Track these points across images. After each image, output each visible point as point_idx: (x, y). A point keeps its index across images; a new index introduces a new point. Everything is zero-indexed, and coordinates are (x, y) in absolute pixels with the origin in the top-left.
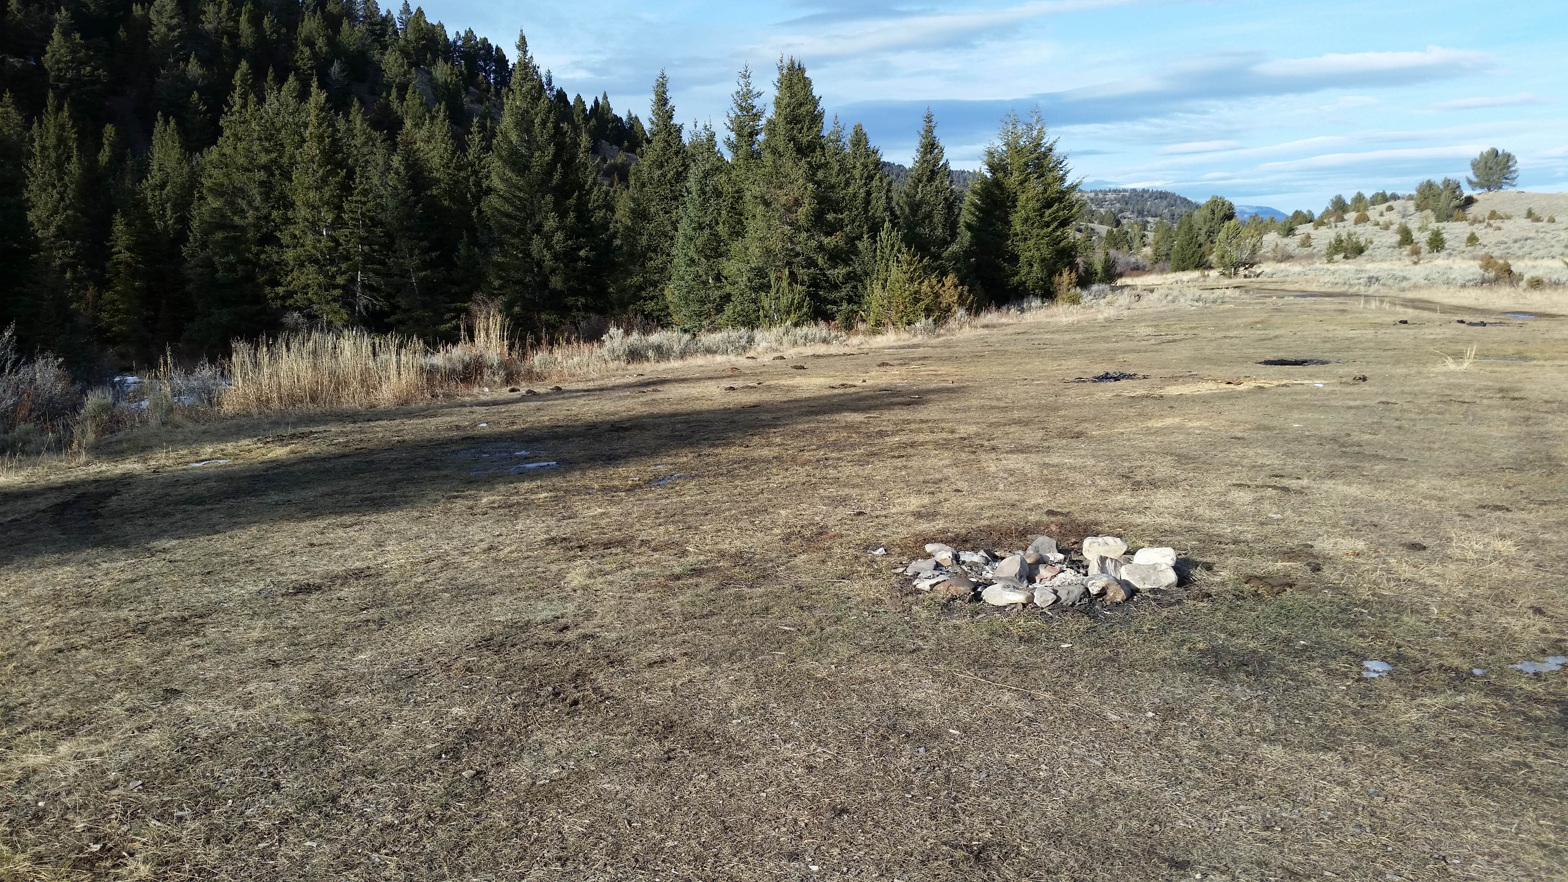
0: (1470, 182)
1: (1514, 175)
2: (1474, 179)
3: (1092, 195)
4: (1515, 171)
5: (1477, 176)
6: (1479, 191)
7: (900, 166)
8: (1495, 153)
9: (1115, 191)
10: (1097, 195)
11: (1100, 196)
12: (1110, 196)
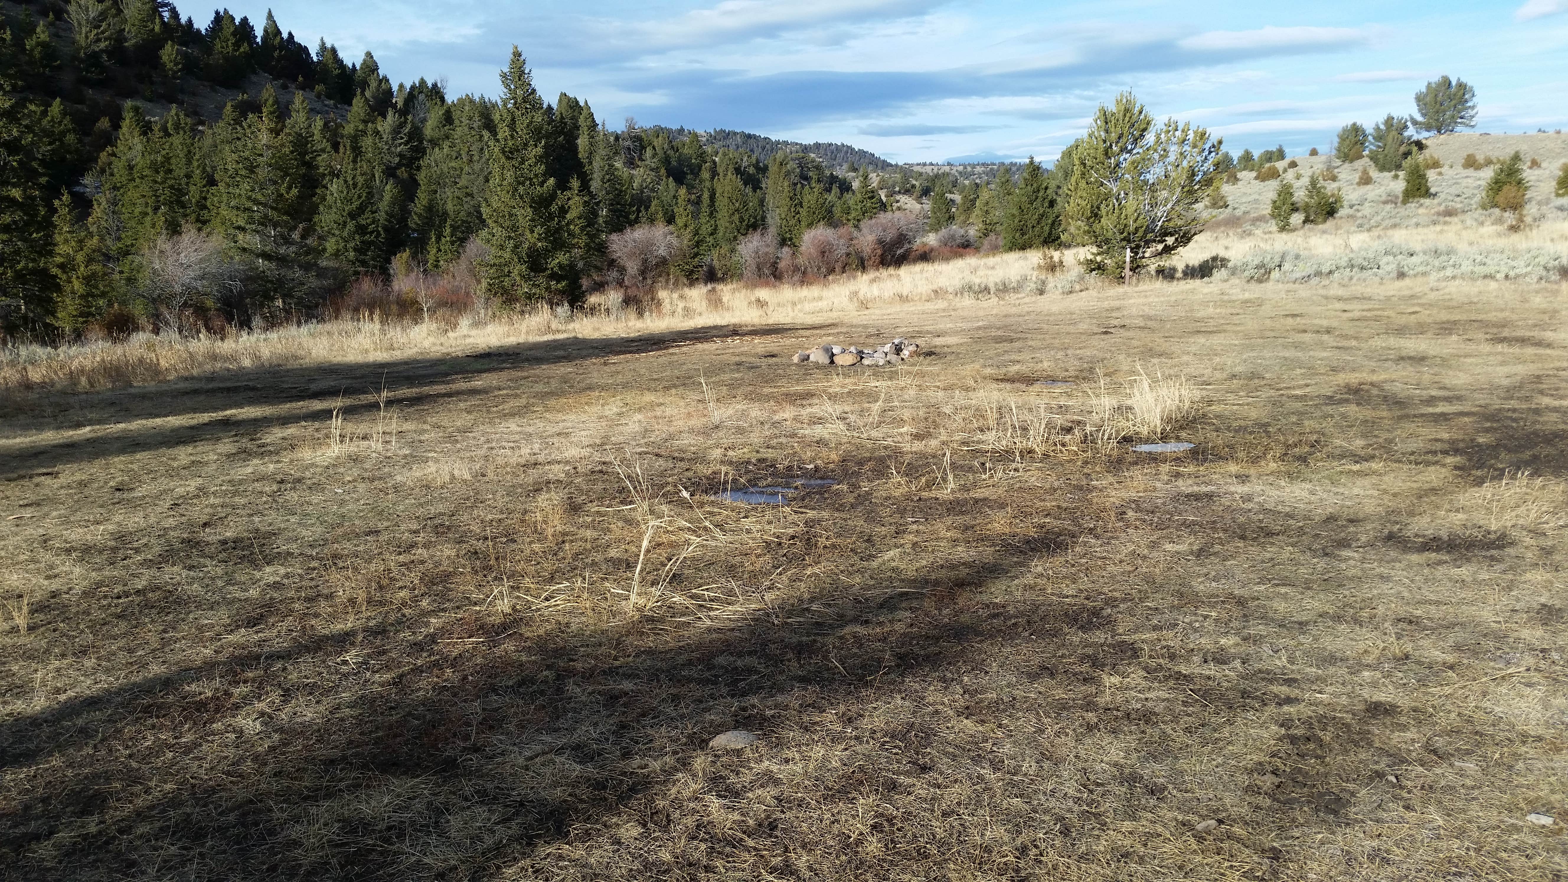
0: (1415, 122)
1: (1472, 113)
2: (1419, 118)
3: (961, 168)
4: (1473, 107)
5: (1424, 115)
6: (1426, 134)
7: (765, 138)
8: (1446, 83)
9: (983, 164)
10: (965, 168)
11: (969, 169)
12: (979, 169)
